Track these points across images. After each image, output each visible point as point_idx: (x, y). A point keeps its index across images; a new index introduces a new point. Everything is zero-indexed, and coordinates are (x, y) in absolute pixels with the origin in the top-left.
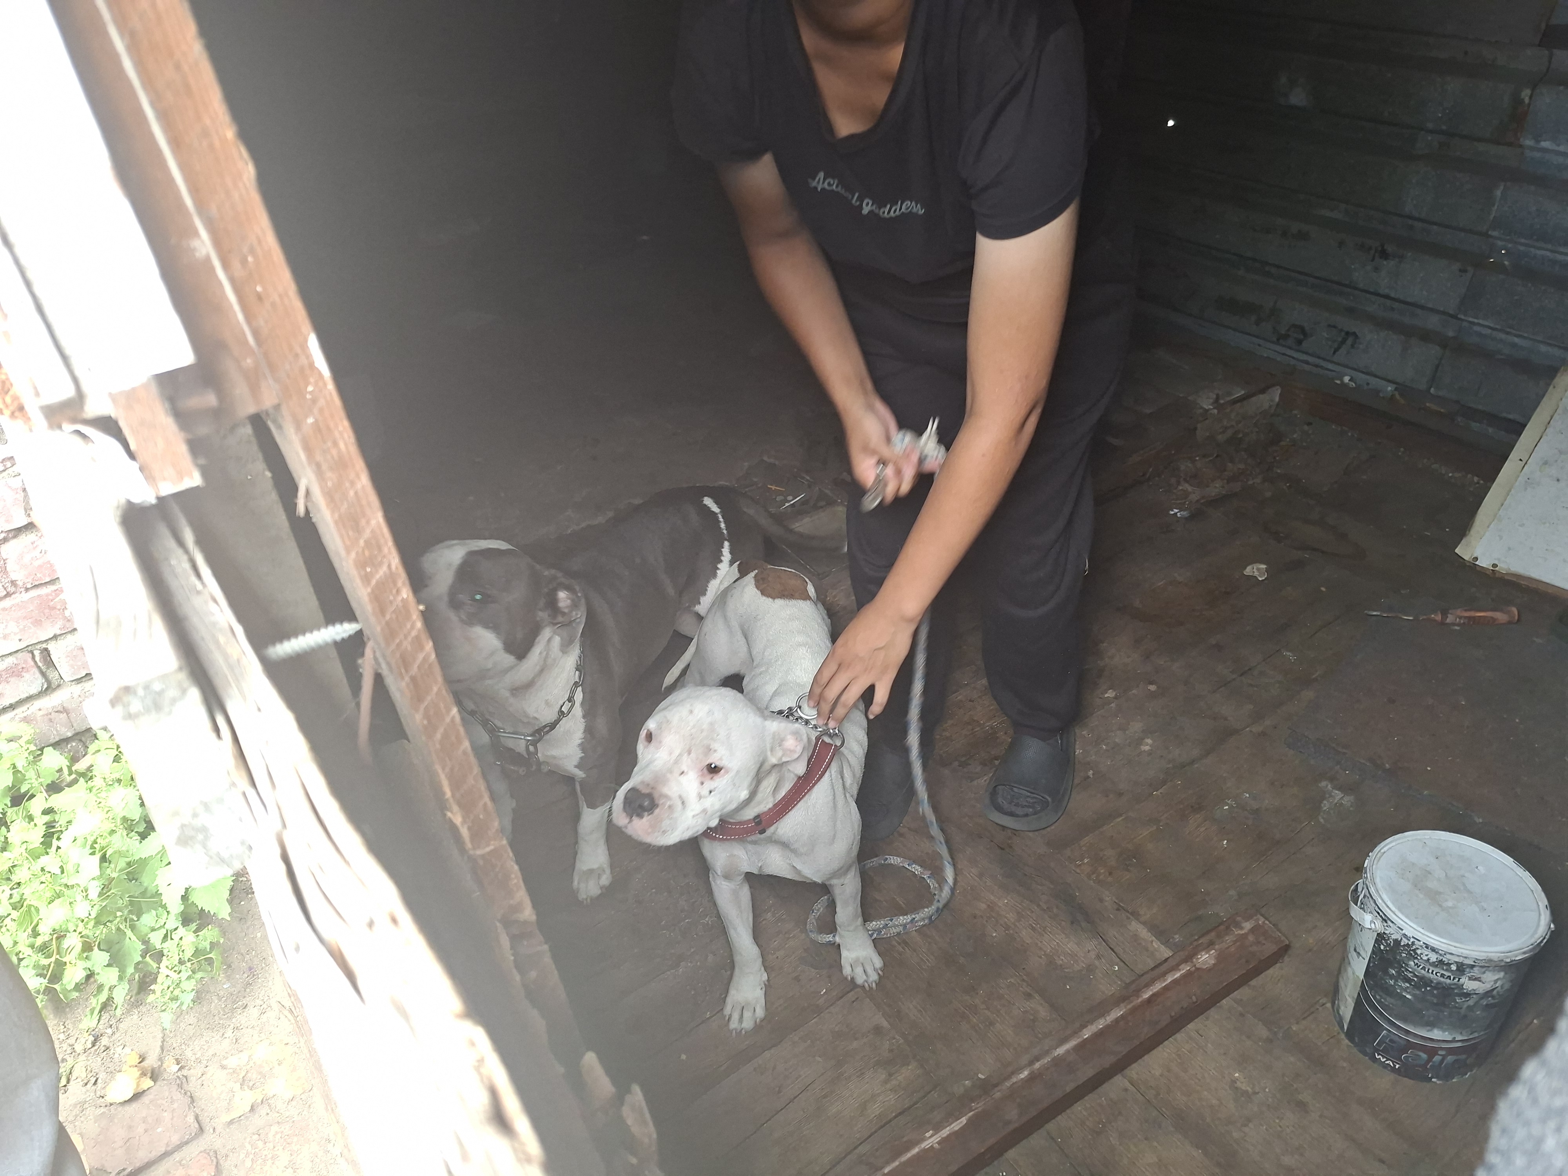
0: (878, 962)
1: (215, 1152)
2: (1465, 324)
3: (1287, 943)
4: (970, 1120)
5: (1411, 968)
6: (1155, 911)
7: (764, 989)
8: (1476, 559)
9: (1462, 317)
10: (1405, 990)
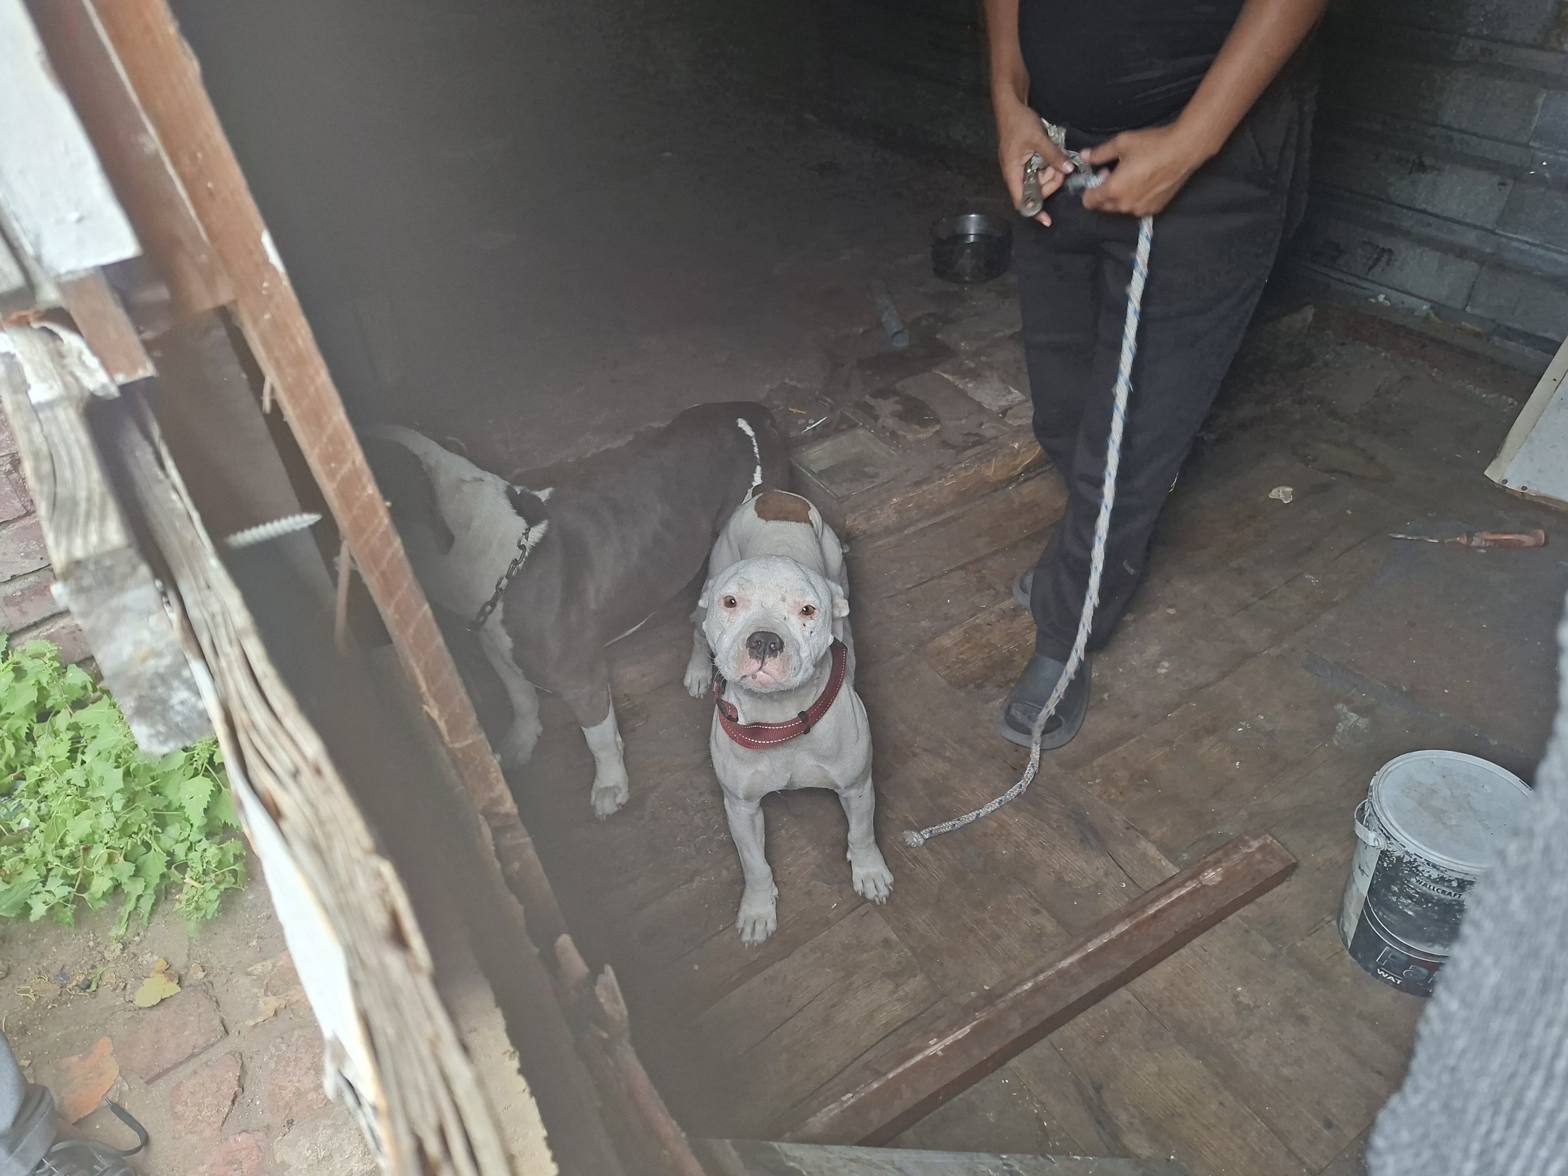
0: (889, 878)
1: (241, 1054)
2: (1504, 240)
3: (1294, 861)
4: (973, 1031)
5: (1413, 884)
6: (1164, 829)
7: (775, 903)
8: (1506, 481)
9: (1501, 232)
10: (1407, 906)
